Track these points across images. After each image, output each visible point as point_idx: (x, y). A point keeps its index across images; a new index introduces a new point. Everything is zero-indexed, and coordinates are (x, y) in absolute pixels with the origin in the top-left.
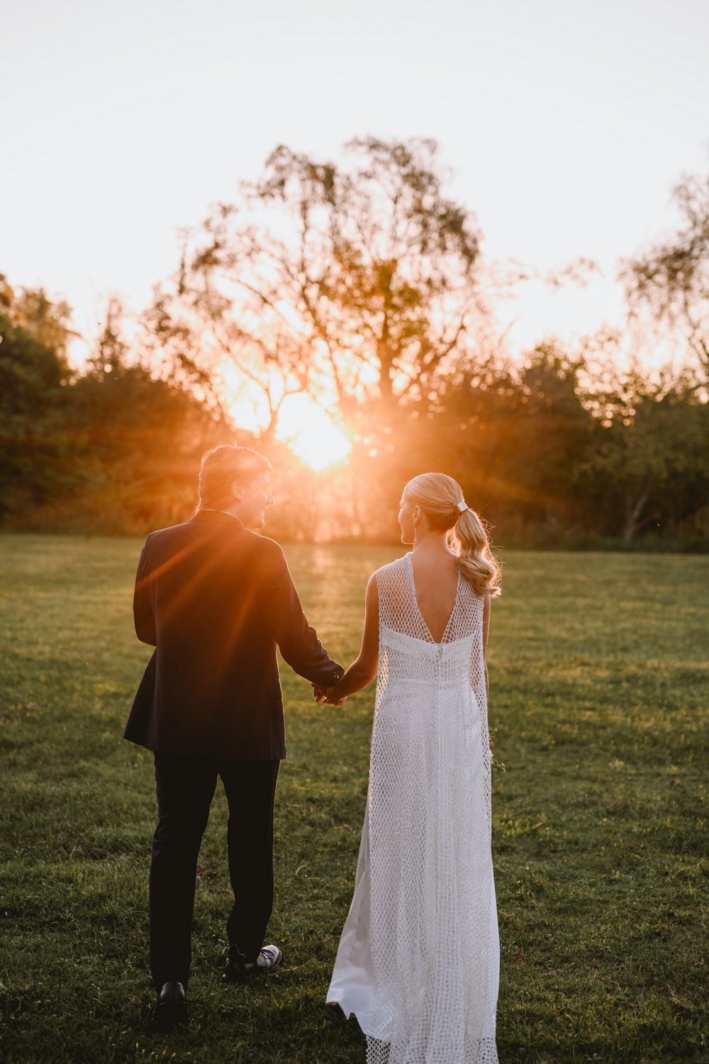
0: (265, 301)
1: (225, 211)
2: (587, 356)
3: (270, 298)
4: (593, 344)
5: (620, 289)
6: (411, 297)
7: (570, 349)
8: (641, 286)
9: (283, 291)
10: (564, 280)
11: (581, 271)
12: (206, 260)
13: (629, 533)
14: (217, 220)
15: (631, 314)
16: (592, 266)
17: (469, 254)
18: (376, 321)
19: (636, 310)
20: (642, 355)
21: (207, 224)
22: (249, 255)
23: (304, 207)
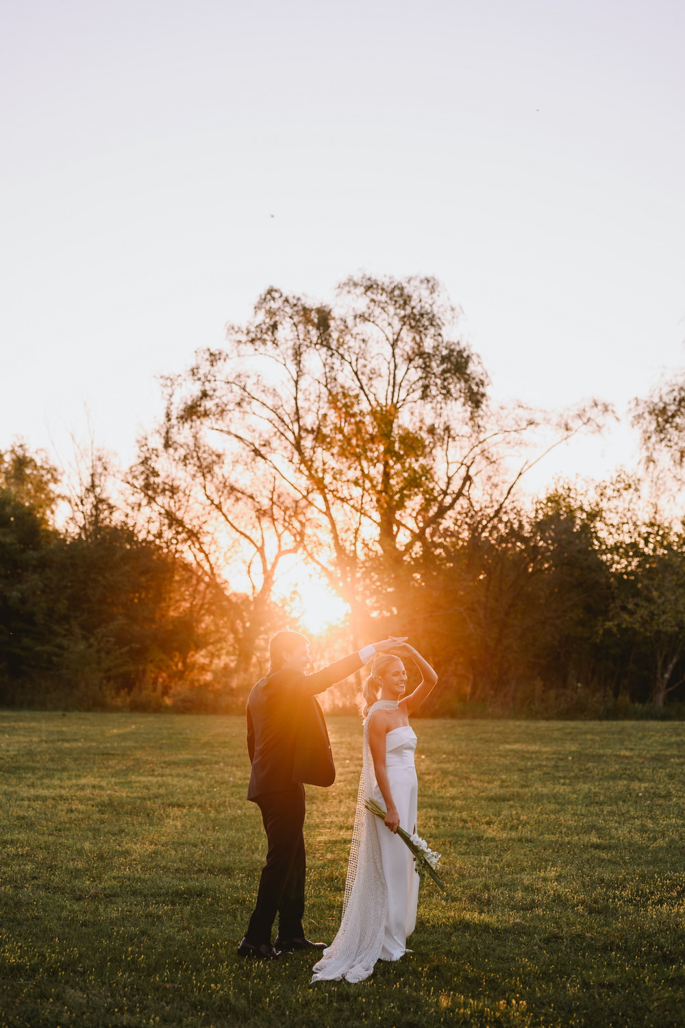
0: (257, 452)
1: (214, 358)
2: (604, 505)
3: (263, 451)
4: (609, 492)
5: (637, 434)
6: (413, 444)
7: (586, 499)
8: (660, 430)
9: (275, 443)
10: (575, 424)
11: (594, 413)
12: (192, 412)
13: (660, 697)
14: (205, 368)
15: (650, 460)
16: (606, 409)
17: (475, 399)
18: (376, 471)
19: (655, 456)
20: (662, 504)
21: (194, 372)
22: (239, 404)
23: (297, 354)
